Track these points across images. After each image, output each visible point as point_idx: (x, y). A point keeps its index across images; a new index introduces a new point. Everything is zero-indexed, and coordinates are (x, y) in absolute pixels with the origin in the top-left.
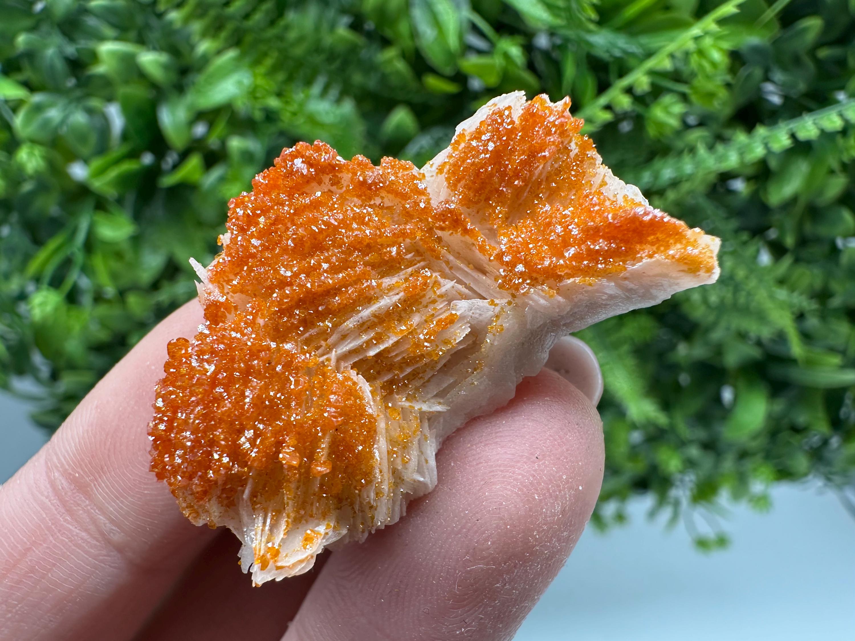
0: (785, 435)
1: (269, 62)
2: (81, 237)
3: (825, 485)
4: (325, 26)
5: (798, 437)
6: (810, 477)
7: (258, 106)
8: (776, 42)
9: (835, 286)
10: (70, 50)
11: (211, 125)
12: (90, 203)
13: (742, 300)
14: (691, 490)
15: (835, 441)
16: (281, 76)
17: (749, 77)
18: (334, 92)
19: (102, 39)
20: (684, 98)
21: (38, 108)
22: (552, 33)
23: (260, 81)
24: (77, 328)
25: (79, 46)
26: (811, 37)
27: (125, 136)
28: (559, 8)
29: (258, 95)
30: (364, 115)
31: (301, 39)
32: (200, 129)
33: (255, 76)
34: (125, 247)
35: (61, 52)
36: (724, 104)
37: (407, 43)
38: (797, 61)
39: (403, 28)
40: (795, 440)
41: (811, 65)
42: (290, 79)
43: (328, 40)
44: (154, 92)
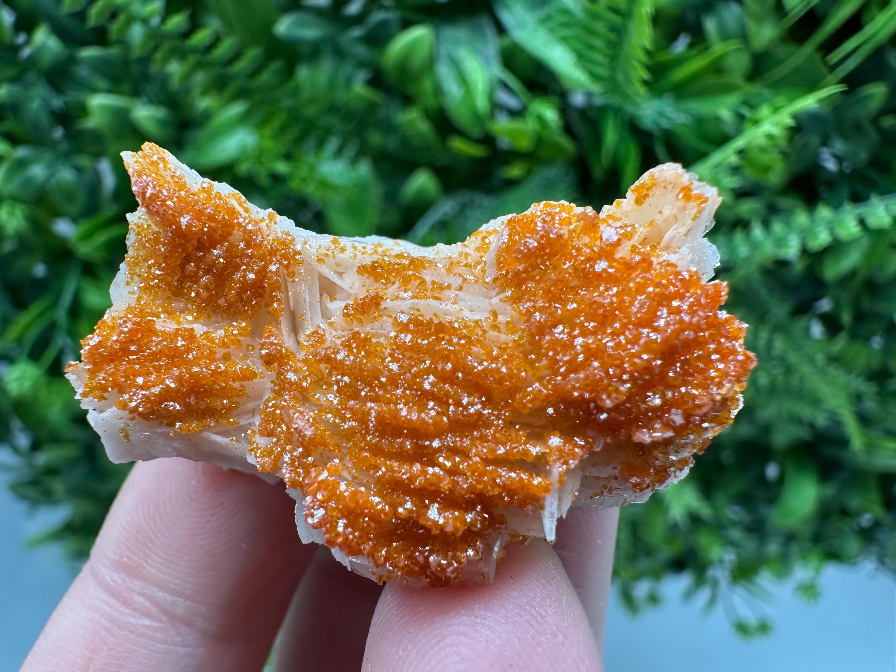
0: (835, 520)
1: (277, 122)
2: (66, 300)
3: (878, 569)
4: (340, 84)
6: (860, 558)
7: (265, 169)
8: (836, 109)
10: (57, 102)
12: (77, 269)
13: (794, 383)
14: (730, 569)
17: (805, 145)
18: (349, 154)
19: (95, 90)
21: (21, 164)
25: (67, 99)
26: (874, 104)
27: (117, 195)
29: (264, 159)
30: (382, 178)
31: (313, 99)
33: (261, 136)
35: (46, 104)
36: (779, 176)
38: (858, 128)
40: (845, 523)
41: (873, 135)
43: (342, 97)
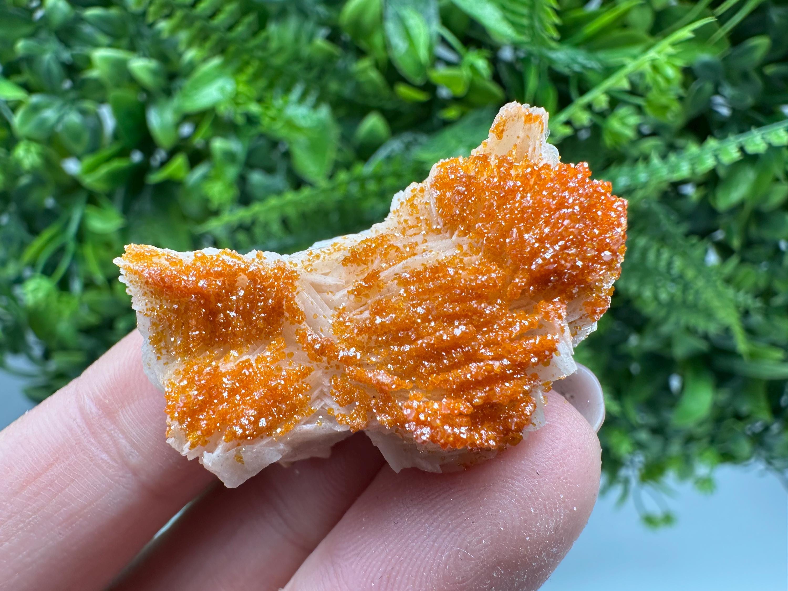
0: (729, 422)
1: (250, 70)
2: (73, 228)
3: (767, 469)
4: (304, 38)
5: (741, 424)
6: (752, 460)
7: (240, 110)
8: (725, 59)
9: (778, 285)
10: (66, 55)
11: (197, 127)
12: (82, 198)
13: (691, 298)
14: (640, 470)
15: (775, 427)
16: (262, 83)
17: (700, 91)
18: (311, 99)
19: (97, 45)
20: (639, 110)
21: (36, 109)
22: (516, 47)
23: (242, 88)
24: (67, 313)
25: (74, 52)
26: (759, 55)
27: (116, 136)
28: (523, 26)
29: (240, 101)
30: (339, 120)
31: (280, 50)
32: (186, 129)
33: (237, 83)
34: (115, 238)
35: (57, 58)
36: (676, 116)
37: (380, 54)
38: (745, 76)
39: (377, 40)
40: (738, 427)
41: (759, 82)
42: (271, 86)
43: (306, 51)
44: (145, 96)
